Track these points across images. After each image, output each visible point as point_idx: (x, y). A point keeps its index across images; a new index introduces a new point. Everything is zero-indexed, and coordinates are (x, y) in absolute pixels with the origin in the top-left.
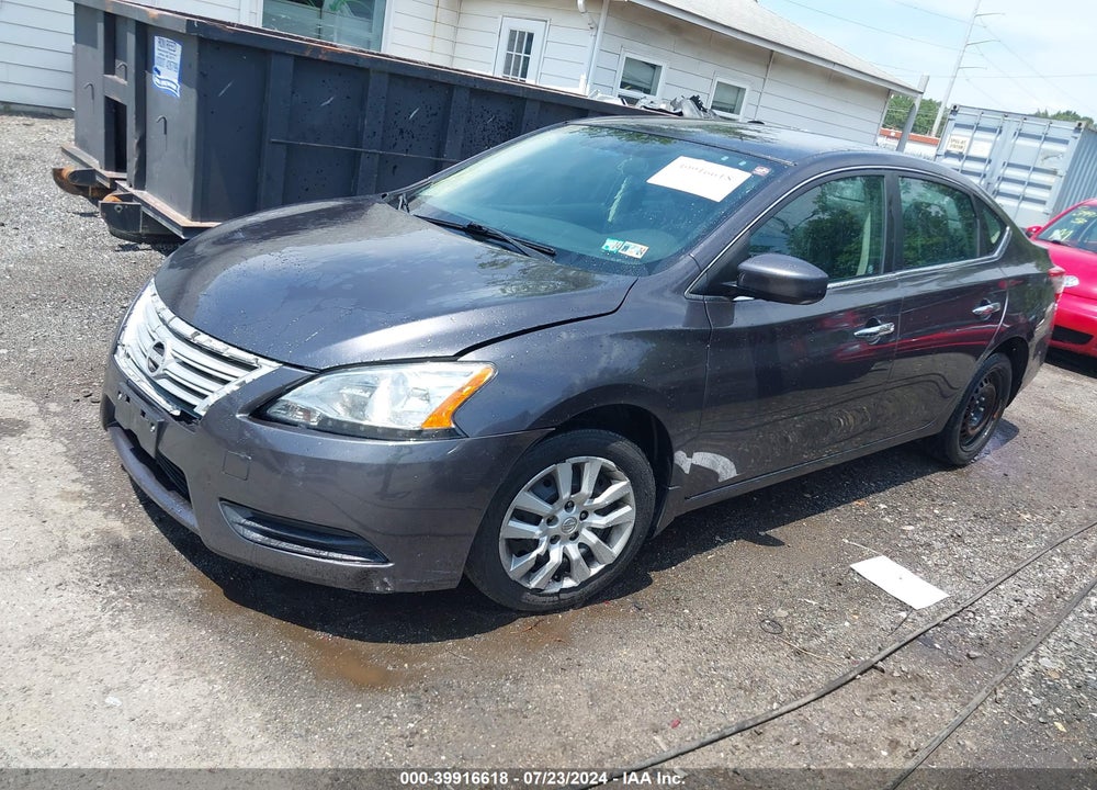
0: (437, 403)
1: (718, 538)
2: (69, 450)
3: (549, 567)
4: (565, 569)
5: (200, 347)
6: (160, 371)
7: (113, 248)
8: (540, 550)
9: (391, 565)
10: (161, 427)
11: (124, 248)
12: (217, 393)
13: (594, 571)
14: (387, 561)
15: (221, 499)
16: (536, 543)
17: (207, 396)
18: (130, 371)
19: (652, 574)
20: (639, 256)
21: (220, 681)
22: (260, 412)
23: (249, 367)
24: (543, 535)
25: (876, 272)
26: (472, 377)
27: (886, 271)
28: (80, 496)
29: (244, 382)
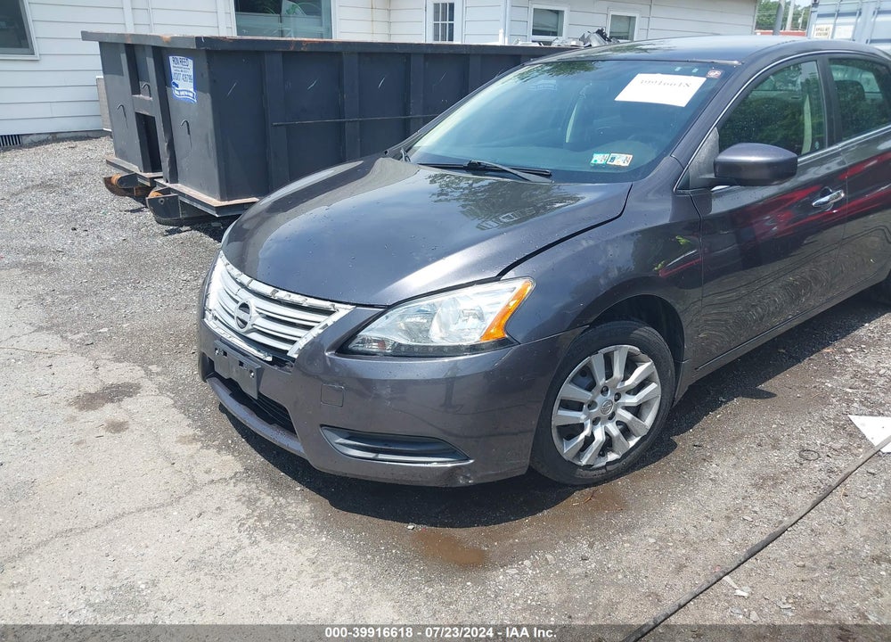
0: (490, 319)
1: (721, 399)
2: (176, 402)
3: (595, 446)
4: (608, 444)
5: (280, 302)
6: (249, 327)
7: (162, 234)
8: (587, 432)
9: (471, 461)
10: (260, 372)
11: (171, 232)
12: (304, 338)
13: (632, 443)
14: (467, 459)
15: (322, 426)
16: (581, 427)
17: (295, 342)
18: (221, 331)
19: (676, 439)
20: (627, 164)
21: (350, 578)
22: (343, 348)
23: (328, 313)
24: (587, 419)
25: (822, 147)
26: (516, 291)
27: (830, 145)
28: (194, 439)
29: (327, 325)
